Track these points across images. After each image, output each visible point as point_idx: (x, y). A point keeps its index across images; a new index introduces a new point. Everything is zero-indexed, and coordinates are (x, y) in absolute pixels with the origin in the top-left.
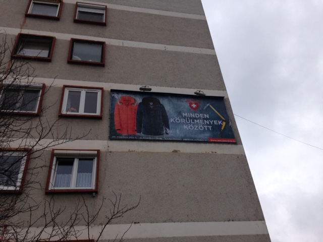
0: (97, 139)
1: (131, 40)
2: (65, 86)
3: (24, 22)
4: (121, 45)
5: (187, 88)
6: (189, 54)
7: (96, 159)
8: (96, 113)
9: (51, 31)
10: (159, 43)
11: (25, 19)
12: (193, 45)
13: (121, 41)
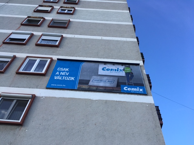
0: (37, 88)
1: (81, 35)
2: (27, 57)
3: (19, 27)
4: (73, 37)
5: (112, 59)
6: (118, 41)
7: (30, 100)
8: (42, 72)
9: (32, 31)
10: (98, 36)
11: (20, 26)
12: (122, 37)
13: (74, 35)
